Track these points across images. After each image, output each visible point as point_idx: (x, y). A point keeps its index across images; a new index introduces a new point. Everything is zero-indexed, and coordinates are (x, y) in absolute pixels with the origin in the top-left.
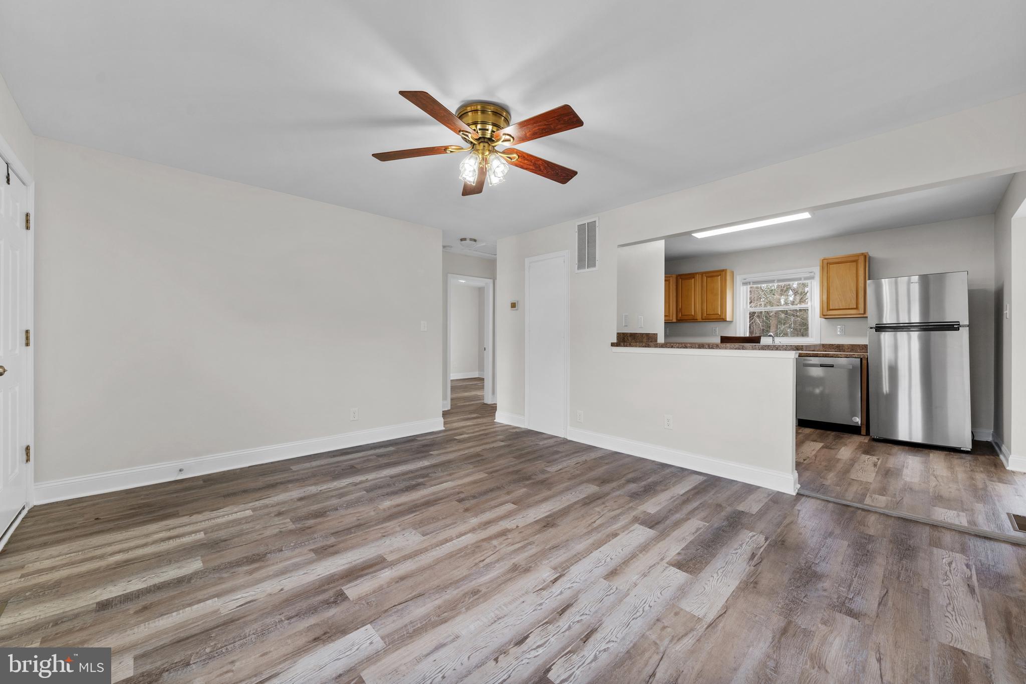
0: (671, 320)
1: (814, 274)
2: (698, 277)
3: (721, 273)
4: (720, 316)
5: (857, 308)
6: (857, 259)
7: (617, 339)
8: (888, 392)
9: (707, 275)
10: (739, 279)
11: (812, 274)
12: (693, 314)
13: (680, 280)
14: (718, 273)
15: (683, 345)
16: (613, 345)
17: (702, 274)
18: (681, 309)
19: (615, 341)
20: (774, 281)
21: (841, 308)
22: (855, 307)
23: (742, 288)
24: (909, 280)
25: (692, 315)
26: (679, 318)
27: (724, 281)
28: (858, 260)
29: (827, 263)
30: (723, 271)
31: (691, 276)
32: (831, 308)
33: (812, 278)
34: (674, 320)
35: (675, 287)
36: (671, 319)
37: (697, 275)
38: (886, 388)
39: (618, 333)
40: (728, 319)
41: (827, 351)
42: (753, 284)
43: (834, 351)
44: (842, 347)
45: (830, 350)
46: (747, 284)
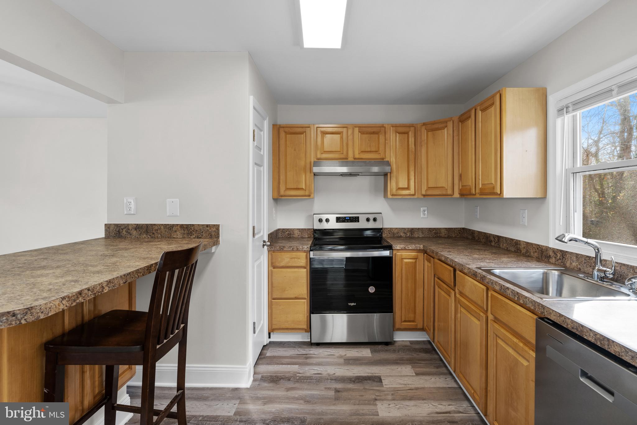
42: (574, 110)
46: (562, 111)
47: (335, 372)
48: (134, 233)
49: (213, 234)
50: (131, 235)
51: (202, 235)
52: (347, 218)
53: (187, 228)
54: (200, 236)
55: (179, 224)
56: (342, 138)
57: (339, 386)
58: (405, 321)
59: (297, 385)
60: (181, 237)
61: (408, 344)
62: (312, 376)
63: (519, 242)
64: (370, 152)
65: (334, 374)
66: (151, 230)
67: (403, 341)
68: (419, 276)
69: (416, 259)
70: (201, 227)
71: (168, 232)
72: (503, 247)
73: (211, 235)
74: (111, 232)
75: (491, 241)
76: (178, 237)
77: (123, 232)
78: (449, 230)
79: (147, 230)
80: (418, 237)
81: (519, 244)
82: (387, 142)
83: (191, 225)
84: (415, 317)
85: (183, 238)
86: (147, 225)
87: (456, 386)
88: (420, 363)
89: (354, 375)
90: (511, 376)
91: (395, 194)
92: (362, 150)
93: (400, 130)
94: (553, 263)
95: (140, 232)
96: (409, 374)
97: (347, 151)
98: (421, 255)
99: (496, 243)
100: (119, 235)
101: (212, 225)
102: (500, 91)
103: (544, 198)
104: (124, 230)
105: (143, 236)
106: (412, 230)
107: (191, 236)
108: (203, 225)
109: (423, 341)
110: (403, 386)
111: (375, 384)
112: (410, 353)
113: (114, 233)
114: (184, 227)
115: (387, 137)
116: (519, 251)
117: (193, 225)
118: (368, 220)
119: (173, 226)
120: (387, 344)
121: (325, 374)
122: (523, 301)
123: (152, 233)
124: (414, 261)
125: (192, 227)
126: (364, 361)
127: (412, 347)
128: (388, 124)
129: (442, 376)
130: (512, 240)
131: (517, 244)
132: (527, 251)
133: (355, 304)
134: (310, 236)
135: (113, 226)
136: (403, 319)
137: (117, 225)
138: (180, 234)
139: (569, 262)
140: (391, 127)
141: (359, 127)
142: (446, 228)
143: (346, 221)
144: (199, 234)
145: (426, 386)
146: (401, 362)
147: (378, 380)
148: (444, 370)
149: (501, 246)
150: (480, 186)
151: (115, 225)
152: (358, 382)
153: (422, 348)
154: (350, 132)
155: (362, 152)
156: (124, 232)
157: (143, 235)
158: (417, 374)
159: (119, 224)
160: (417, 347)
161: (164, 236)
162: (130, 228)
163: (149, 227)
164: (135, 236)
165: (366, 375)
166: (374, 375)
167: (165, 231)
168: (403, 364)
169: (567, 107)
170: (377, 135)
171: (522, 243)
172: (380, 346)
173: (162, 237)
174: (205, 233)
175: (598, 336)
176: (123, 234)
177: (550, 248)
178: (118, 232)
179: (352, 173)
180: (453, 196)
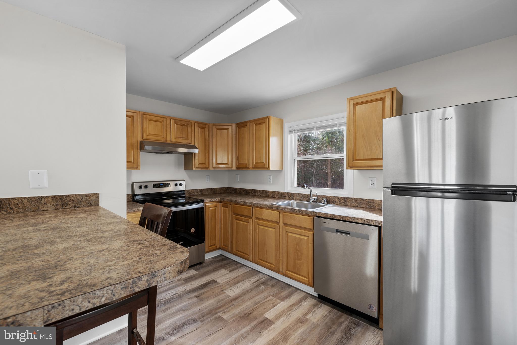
2: (250, 125)
3: (266, 120)
4: (265, 165)
8: (416, 289)
9: (256, 123)
10: (287, 127)
14: (262, 121)
18: (238, 157)
20: (314, 128)
21: (366, 158)
23: (289, 136)
24: (444, 113)
25: (246, 163)
26: (238, 166)
27: (268, 129)
29: (354, 103)
30: (267, 118)
32: (357, 158)
33: (346, 124)
34: (234, 168)
35: (234, 136)
36: (230, 166)
37: (249, 123)
38: (414, 284)
41: (359, 206)
42: (297, 132)
43: (365, 206)
44: (373, 203)
45: (361, 206)
46: (292, 132)
47: (185, 289)
49: (93, 202)
51: (81, 204)
52: (161, 184)
54: (78, 205)
55: (50, 196)
56: (163, 125)
57: (196, 294)
58: (211, 246)
59: (167, 306)
60: (54, 208)
61: (212, 259)
62: (173, 297)
63: (268, 192)
64: (182, 138)
65: (186, 290)
67: (208, 259)
68: (218, 217)
69: (216, 207)
70: (79, 197)
71: (34, 205)
72: (258, 195)
73: (90, 204)
75: (249, 193)
76: (49, 209)
78: (221, 189)
80: (205, 194)
81: (268, 193)
82: (192, 132)
83: (66, 195)
84: (215, 242)
85: (56, 209)
87: (251, 269)
88: (227, 266)
89: (198, 285)
90: (297, 247)
91: (198, 167)
92: (177, 136)
93: (201, 125)
94: (287, 199)
96: (227, 273)
97: (167, 136)
98: (218, 204)
99: (253, 193)
101: (92, 194)
102: (269, 117)
103: (282, 170)
106: (201, 190)
107: (67, 206)
108: (80, 195)
109: (218, 256)
110: (229, 279)
111: (214, 284)
112: (217, 264)
114: (57, 199)
115: (192, 129)
116: (268, 196)
117: (69, 195)
118: (176, 185)
120: (200, 263)
121: (179, 292)
122: (305, 212)
124: (215, 208)
125: (68, 198)
126: (197, 277)
127: (215, 260)
128: (193, 121)
129: (242, 268)
130: (264, 191)
131: (267, 193)
132: (273, 195)
133: (182, 242)
134: (129, 200)
136: (210, 245)
138: (51, 205)
139: (295, 197)
140: (195, 123)
141: (175, 119)
142: (219, 188)
143: (161, 187)
144: (77, 204)
145: (239, 275)
146: (217, 269)
147: (214, 282)
148: (239, 265)
149: (256, 195)
150: (254, 164)
152: (205, 287)
153: (221, 259)
154: (168, 121)
155: (177, 137)
158: (231, 271)
160: (218, 259)
165: (205, 282)
166: (210, 280)
167: (30, 204)
168: (219, 270)
169: (295, 131)
170: (187, 127)
171: (270, 192)
172: (198, 266)
174: (84, 202)
175: (341, 217)
177: (286, 193)
179: (169, 152)
180: (232, 169)
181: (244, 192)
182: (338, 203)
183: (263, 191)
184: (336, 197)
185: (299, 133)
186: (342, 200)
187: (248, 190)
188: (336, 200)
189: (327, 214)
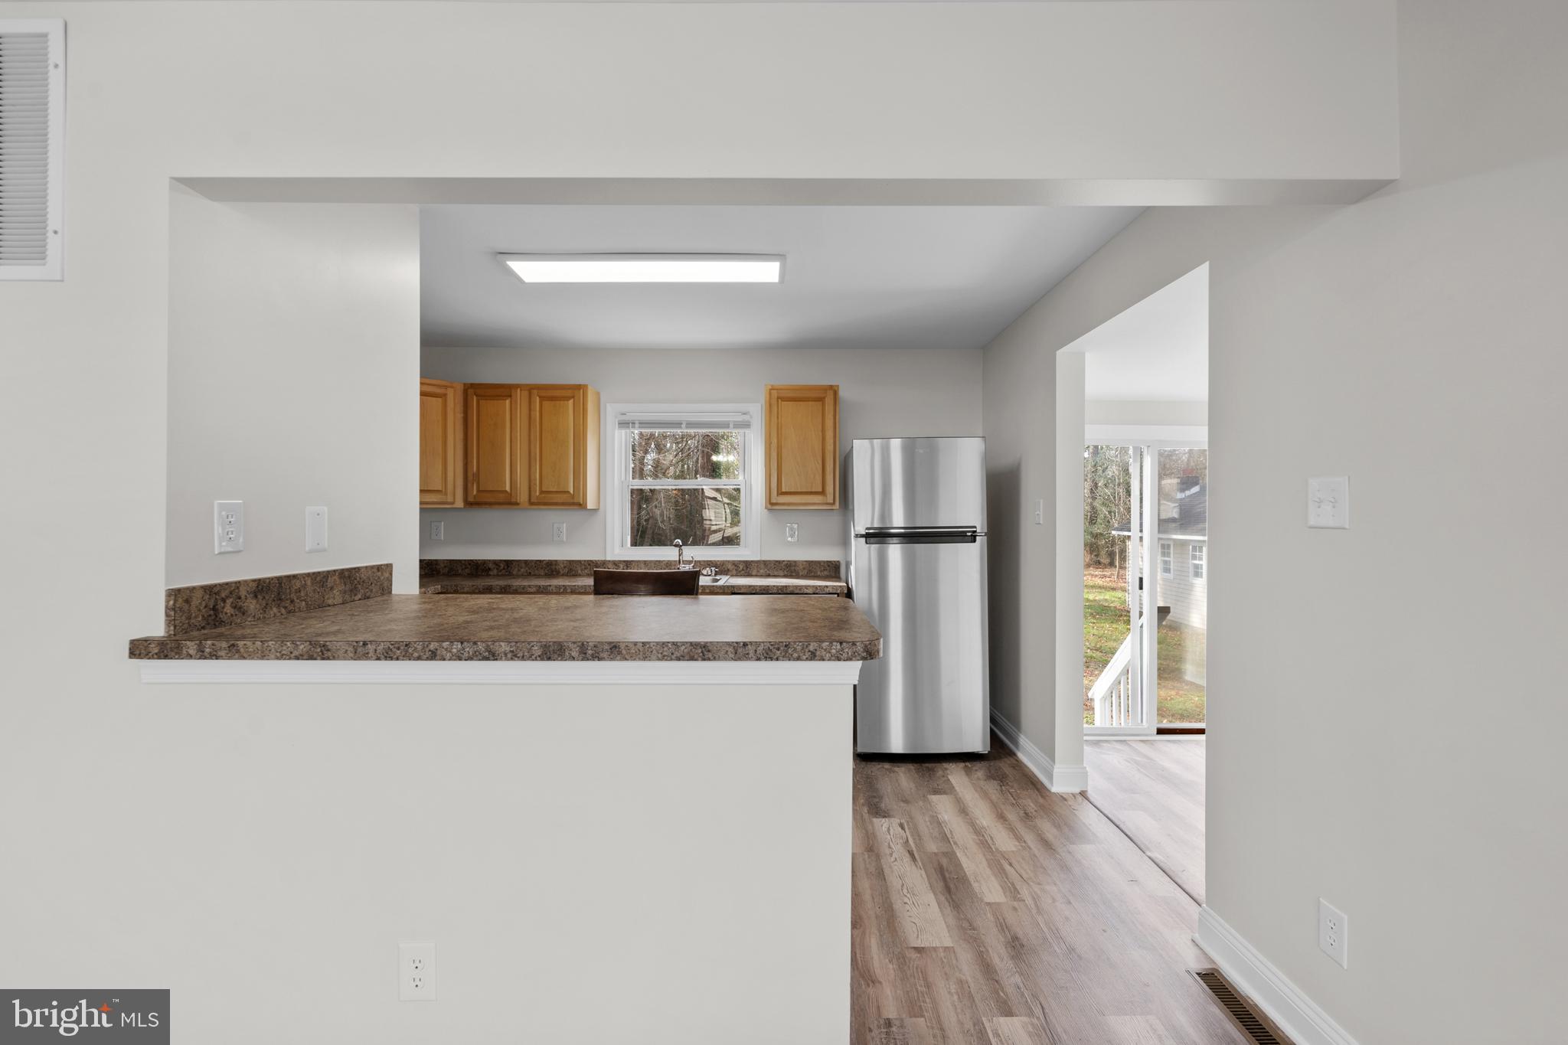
0: (453, 503)
1: (751, 417)
2: (520, 396)
3: (575, 393)
4: (572, 499)
5: (823, 493)
6: (823, 395)
7: (171, 620)
9: (543, 393)
10: (611, 412)
11: (746, 418)
12: (508, 488)
13: (475, 398)
14: (568, 393)
15: (481, 647)
16: (139, 649)
17: (531, 389)
18: (477, 475)
19: (157, 627)
20: (681, 424)
21: (799, 490)
22: (821, 490)
23: (617, 432)
25: (506, 491)
26: (471, 499)
27: (581, 413)
28: (824, 398)
29: (778, 398)
30: (578, 387)
31: (502, 391)
32: (783, 490)
33: (746, 425)
34: (459, 503)
35: (460, 416)
36: (450, 499)
37: (519, 390)
39: (174, 594)
40: (590, 505)
41: (772, 574)
42: (640, 427)
43: (782, 574)
44: (795, 566)
45: (776, 573)
46: (627, 425)
48: (252, 605)
49: (386, 585)
50: (244, 614)
51: (372, 591)
53: (349, 577)
60: (341, 601)
63: (554, 563)
66: (288, 591)
70: (371, 572)
71: (319, 592)
73: (382, 589)
74: (194, 615)
75: (489, 570)
76: (336, 602)
77: (225, 610)
79: (279, 594)
81: (556, 565)
83: (354, 568)
85: (343, 603)
86: (279, 579)
95: (264, 602)
100: (214, 620)
101: (383, 565)
102: (584, 387)
104: (229, 601)
105: (272, 612)
107: (355, 595)
113: (203, 616)
114: (344, 576)
116: (554, 573)
119: (327, 575)
123: (288, 602)
125: (358, 574)
131: (551, 565)
132: (570, 570)
135: (199, 594)
137: (210, 590)
138: (338, 594)
144: (366, 591)
149: (514, 573)
150: (538, 494)
151: (205, 589)
156: (228, 609)
157: (271, 608)
159: (216, 585)
161: (311, 605)
162: (243, 593)
163: (283, 585)
164: (254, 616)
167: (315, 590)
169: (633, 423)
173: (309, 608)
174: (375, 585)
176: (226, 613)
177: (609, 561)
178: (212, 612)
180: (454, 506)
181: (465, 568)
182: (734, 572)
183: (540, 561)
184: (729, 561)
185: (643, 431)
186: (741, 567)
187: (485, 562)
188: (730, 567)
189: (754, 586)
